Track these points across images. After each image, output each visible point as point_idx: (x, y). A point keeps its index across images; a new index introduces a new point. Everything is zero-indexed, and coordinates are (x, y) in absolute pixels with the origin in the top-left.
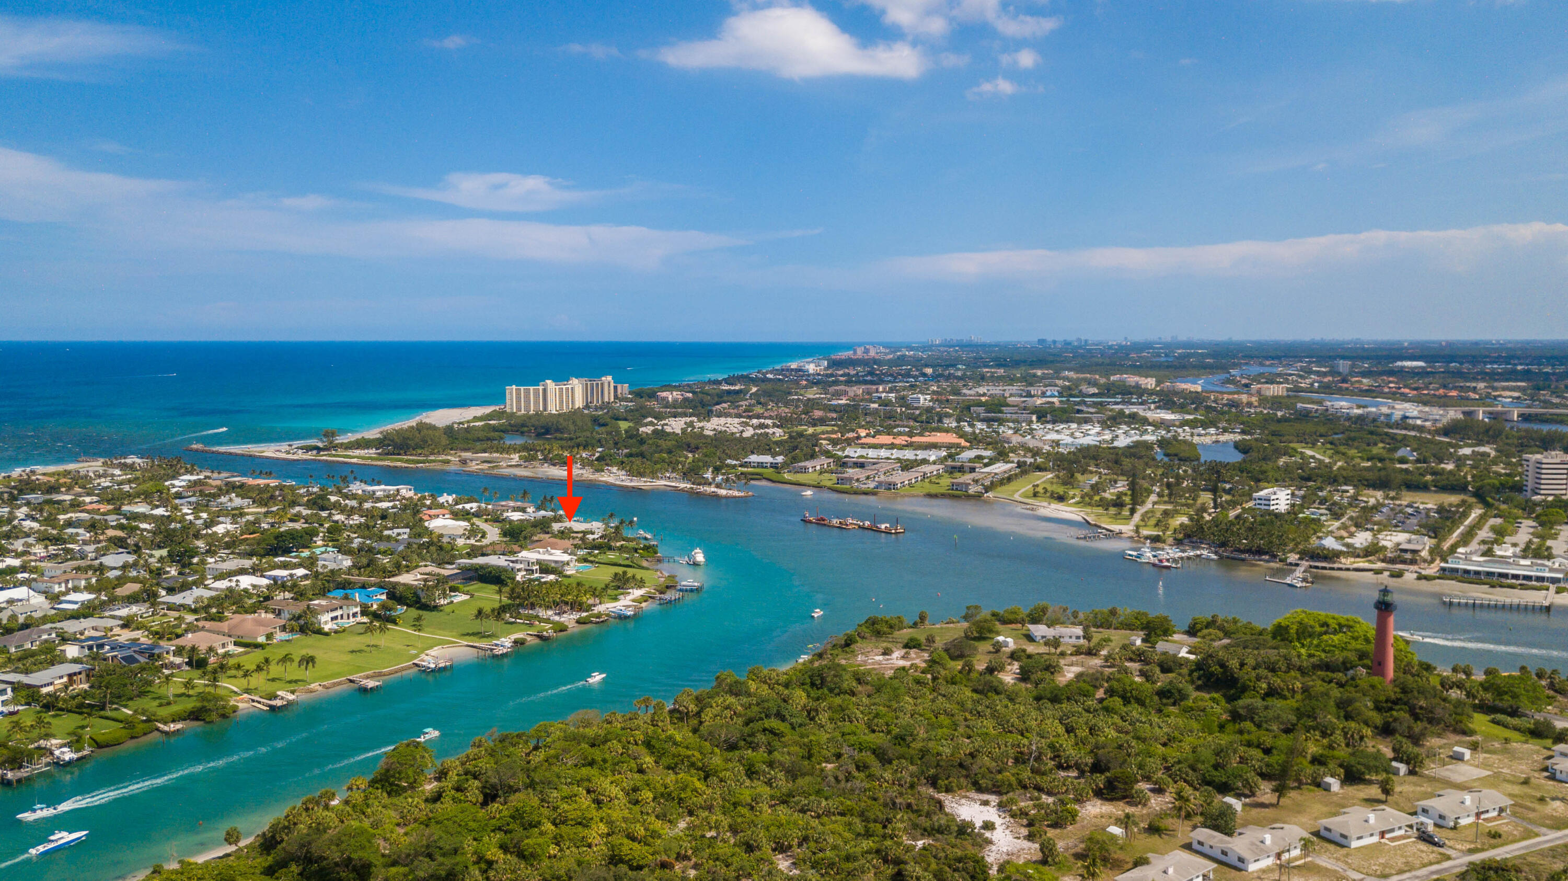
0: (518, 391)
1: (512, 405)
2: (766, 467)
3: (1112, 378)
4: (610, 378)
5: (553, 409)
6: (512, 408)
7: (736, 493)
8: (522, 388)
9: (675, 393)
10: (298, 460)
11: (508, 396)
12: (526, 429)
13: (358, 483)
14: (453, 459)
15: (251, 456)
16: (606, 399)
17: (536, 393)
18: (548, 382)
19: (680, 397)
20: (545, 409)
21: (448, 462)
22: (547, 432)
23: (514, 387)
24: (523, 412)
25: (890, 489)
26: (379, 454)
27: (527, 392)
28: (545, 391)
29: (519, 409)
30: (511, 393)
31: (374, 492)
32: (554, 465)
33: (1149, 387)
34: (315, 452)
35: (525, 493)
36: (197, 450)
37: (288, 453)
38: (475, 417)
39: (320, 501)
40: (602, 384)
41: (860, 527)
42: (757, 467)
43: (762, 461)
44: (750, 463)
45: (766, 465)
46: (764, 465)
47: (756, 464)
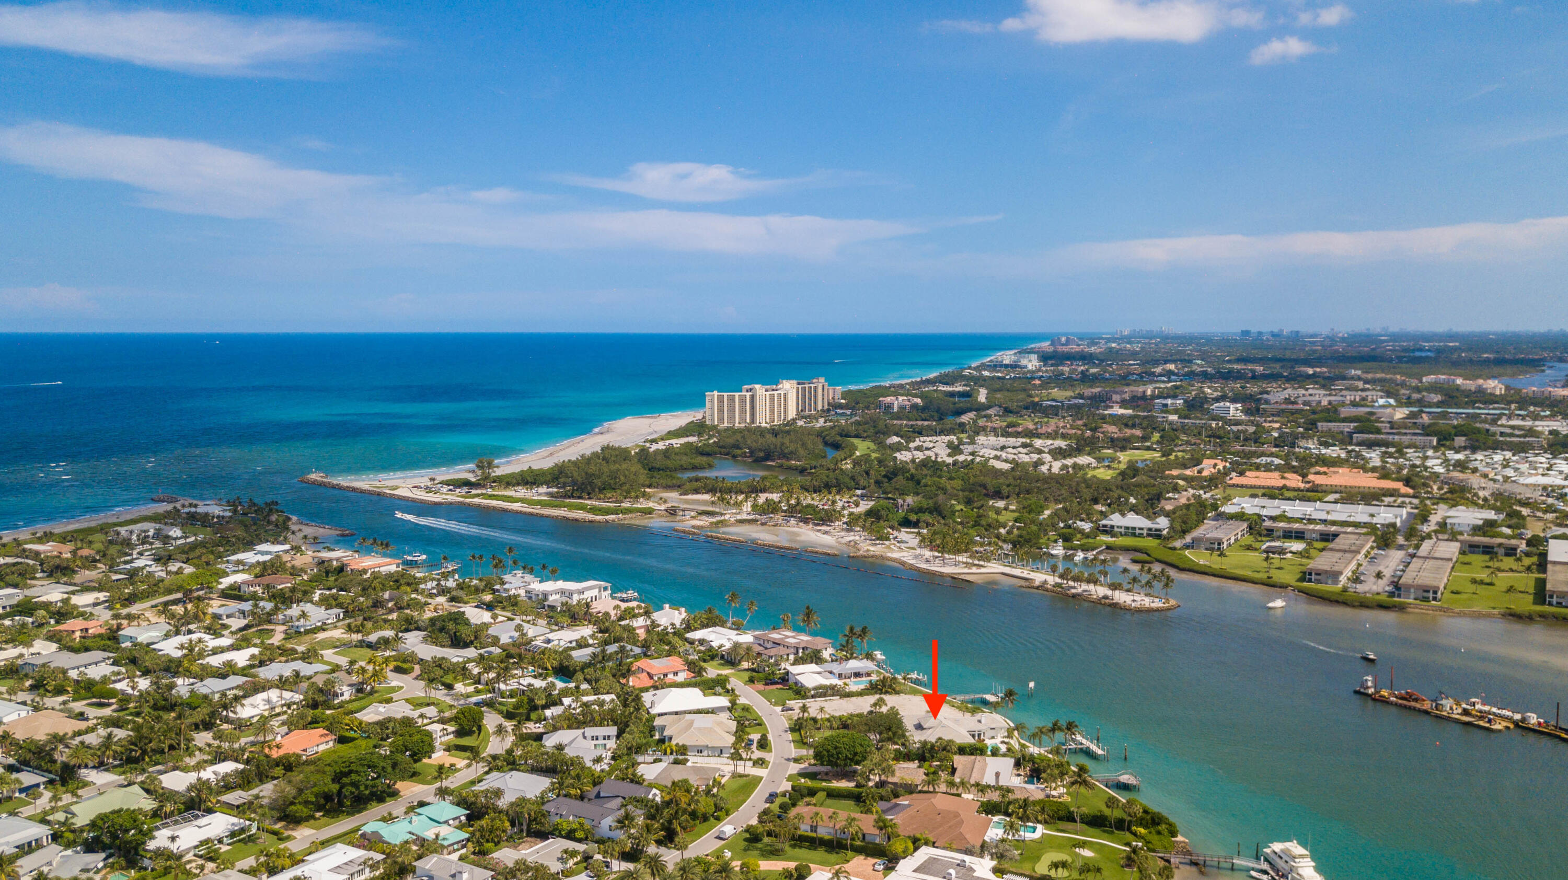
0: (721, 399)
1: (712, 415)
2: (1140, 535)
3: (1424, 379)
4: (822, 380)
5: (763, 420)
6: (713, 420)
7: (1147, 602)
8: (725, 394)
9: (901, 398)
10: (440, 504)
11: (708, 404)
12: (739, 452)
13: (519, 573)
14: (657, 507)
15: (379, 494)
16: (820, 408)
17: (743, 400)
18: (757, 386)
19: (907, 403)
20: (753, 420)
21: (649, 511)
22: (768, 457)
23: (716, 393)
24: (726, 424)
25: (1426, 599)
26: (551, 495)
27: (731, 399)
28: (753, 398)
29: (721, 420)
30: (712, 401)
31: (545, 596)
32: (806, 521)
33: (1498, 392)
34: (465, 489)
35: (808, 614)
36: (314, 483)
37: (428, 490)
38: (669, 432)
39: (451, 626)
40: (816, 388)
41: (1516, 724)
42: (1126, 534)
43: (1134, 525)
44: (1112, 527)
45: (1141, 532)
46: (1138, 532)
47: (1123, 530)
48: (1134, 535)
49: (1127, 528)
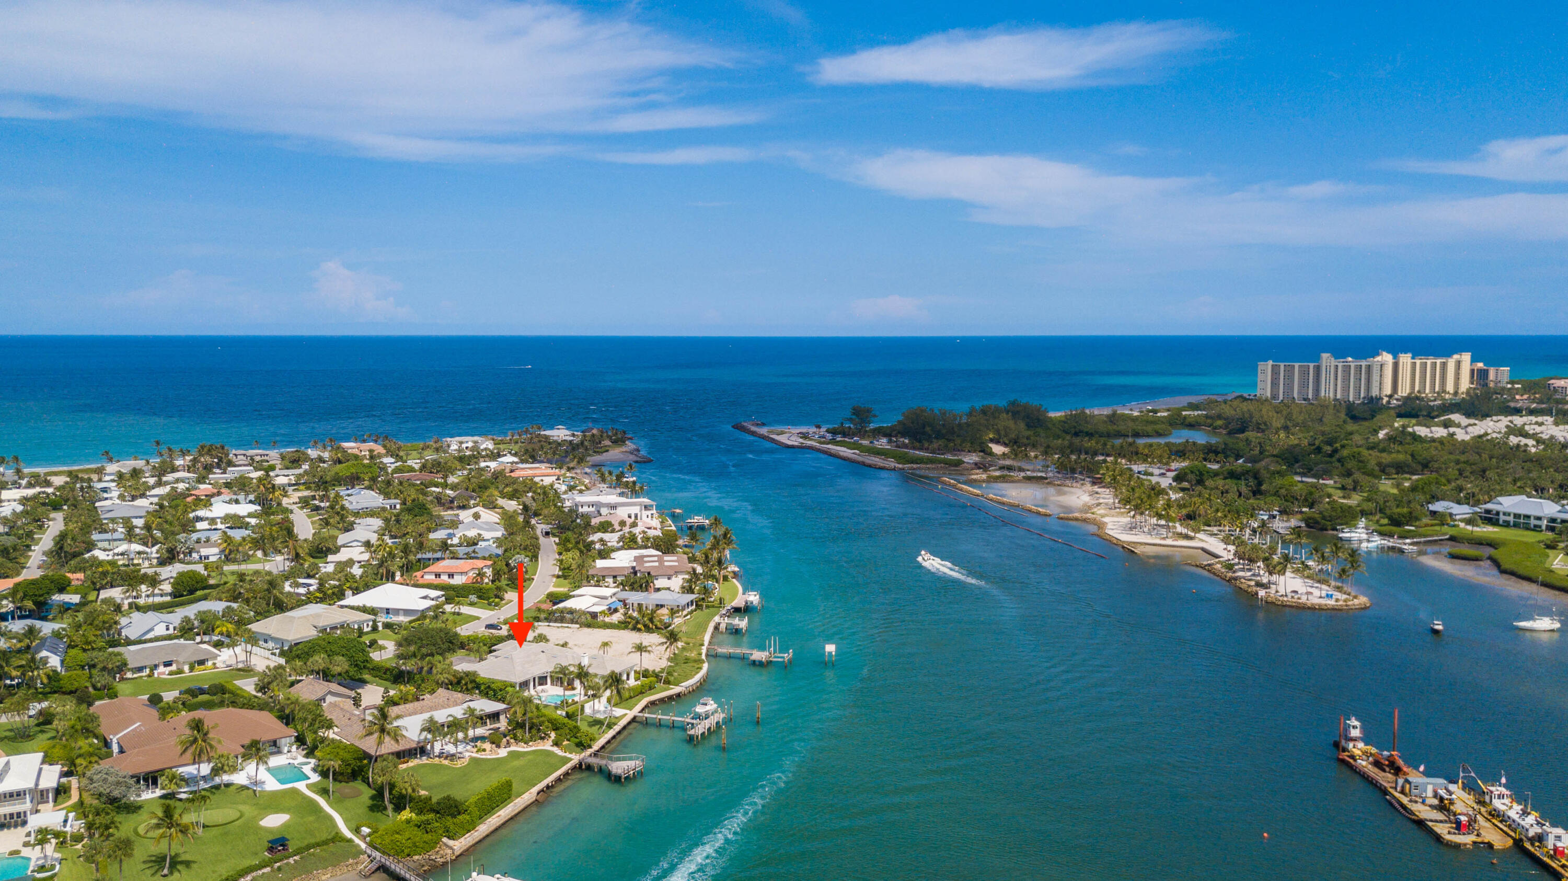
1: (1265, 388)
2: (1536, 528)
5: (1331, 394)
6: (1264, 392)
11: (1260, 373)
17: (1305, 369)
20: (1317, 394)
21: (957, 464)
24: (1281, 398)
27: (1289, 370)
29: (1275, 394)
30: (1265, 370)
42: (1516, 525)
43: (1528, 513)
44: (1498, 513)
45: (1538, 523)
46: (1533, 522)
47: (1511, 519)
48: (1527, 528)
49: (1517, 516)
